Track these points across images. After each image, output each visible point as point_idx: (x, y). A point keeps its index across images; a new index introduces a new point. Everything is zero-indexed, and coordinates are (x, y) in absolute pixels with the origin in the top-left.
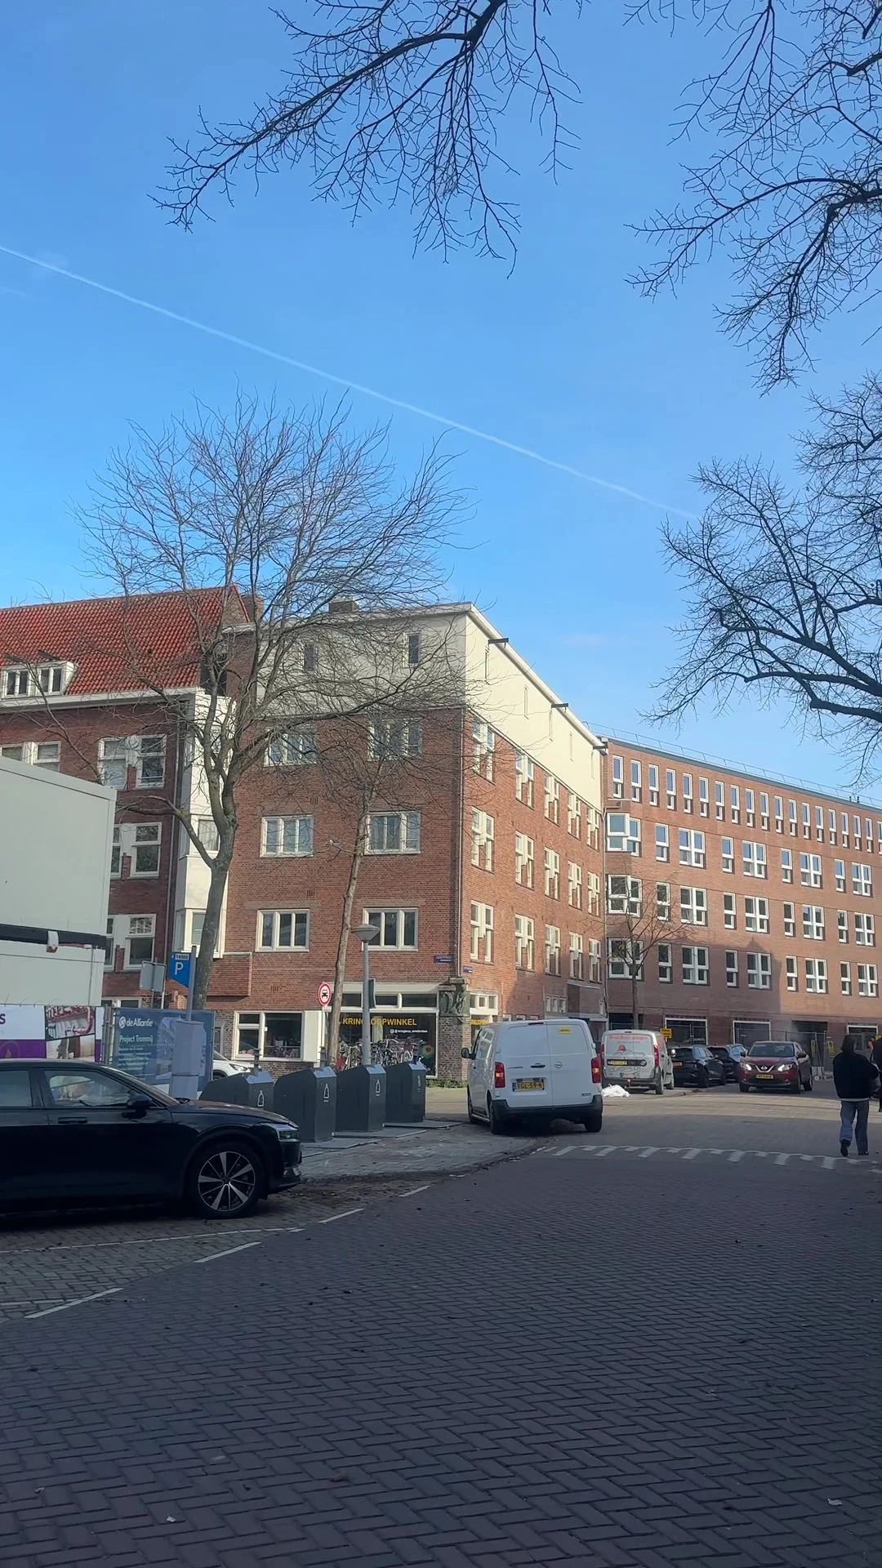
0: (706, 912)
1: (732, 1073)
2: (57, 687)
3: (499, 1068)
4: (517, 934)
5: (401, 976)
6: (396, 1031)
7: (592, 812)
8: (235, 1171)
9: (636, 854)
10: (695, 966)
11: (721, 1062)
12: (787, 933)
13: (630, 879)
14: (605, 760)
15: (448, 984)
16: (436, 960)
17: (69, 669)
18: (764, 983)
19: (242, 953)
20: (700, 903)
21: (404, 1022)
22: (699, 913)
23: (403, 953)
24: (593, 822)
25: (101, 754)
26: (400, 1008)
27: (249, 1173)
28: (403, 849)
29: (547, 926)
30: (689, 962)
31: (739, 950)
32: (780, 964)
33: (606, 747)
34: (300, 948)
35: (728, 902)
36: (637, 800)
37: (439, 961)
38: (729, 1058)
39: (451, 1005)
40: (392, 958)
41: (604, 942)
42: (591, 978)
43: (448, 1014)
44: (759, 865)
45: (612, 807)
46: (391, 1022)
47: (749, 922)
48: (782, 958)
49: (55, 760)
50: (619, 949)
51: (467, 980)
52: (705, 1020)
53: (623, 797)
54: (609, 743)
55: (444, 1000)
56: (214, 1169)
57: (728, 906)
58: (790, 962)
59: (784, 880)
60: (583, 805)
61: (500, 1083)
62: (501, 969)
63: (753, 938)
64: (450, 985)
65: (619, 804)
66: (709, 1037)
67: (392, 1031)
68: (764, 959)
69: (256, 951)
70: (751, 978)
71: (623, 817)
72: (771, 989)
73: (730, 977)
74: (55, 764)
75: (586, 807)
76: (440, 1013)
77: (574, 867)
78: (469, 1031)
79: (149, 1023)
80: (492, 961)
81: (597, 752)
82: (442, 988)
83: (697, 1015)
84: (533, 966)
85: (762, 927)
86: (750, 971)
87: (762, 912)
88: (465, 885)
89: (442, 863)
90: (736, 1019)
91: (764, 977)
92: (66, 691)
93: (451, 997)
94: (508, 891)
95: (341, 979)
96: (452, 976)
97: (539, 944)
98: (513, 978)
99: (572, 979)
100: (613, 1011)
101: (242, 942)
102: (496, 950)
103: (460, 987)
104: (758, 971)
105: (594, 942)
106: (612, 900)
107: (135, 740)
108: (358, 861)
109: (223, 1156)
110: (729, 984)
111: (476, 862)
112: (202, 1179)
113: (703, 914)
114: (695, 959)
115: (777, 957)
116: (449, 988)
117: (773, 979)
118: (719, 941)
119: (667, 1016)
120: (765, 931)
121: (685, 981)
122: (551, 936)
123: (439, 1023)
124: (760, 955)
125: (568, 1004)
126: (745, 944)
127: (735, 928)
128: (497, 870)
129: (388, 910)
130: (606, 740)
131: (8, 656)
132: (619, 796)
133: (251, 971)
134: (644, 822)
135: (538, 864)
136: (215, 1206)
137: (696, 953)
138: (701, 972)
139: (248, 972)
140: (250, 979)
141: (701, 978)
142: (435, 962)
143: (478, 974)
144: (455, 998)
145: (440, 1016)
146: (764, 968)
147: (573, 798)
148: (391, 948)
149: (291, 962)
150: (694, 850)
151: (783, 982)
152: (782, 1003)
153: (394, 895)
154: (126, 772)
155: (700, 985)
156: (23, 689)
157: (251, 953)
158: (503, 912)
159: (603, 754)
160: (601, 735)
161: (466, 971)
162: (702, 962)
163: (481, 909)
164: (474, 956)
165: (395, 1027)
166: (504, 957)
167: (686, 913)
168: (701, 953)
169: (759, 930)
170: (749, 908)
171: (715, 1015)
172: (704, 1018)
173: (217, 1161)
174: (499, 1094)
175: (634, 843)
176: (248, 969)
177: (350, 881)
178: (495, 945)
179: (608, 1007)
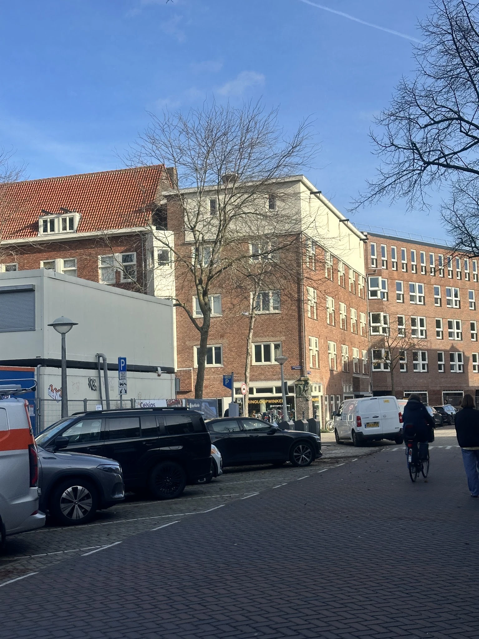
0: (426, 330)
1: (446, 420)
2: (71, 227)
3: (358, 419)
4: (329, 352)
5: (275, 377)
6: (273, 406)
7: (361, 277)
8: (305, 451)
9: (385, 299)
10: (420, 362)
11: (440, 415)
12: (472, 340)
13: (382, 314)
14: (366, 246)
15: (300, 380)
16: (293, 369)
17: (77, 217)
18: (460, 369)
19: (187, 369)
20: (422, 325)
21: (277, 401)
22: (422, 331)
23: (275, 365)
24: (361, 282)
25: (100, 265)
26: (275, 394)
27: (309, 452)
28: (272, 311)
29: (342, 345)
30: (417, 360)
31: (445, 351)
32: (469, 358)
33: (367, 239)
34: (218, 365)
35: (438, 324)
36: (385, 267)
37: (294, 369)
38: (444, 412)
39: (302, 391)
40: (269, 368)
41: (369, 351)
42: (363, 373)
43: (300, 396)
44: (456, 301)
45: (370, 273)
46: (270, 401)
47: (451, 334)
48: (469, 355)
49: (74, 268)
50: (378, 355)
51: (310, 378)
52: (427, 392)
53: (377, 267)
54: (368, 236)
55: (298, 389)
56: (298, 451)
57: (438, 326)
58: (474, 356)
59: (471, 308)
60: (356, 274)
61: (359, 425)
62: (323, 371)
63: (452, 344)
64: (301, 381)
65: (375, 271)
66: (429, 402)
67: (271, 406)
68: (459, 355)
69: (195, 367)
70: (452, 367)
71: (378, 278)
72: (464, 372)
73: (440, 367)
74: (74, 270)
75: (357, 274)
76: (296, 396)
77: (353, 311)
78: (312, 404)
79: (198, 406)
80: (319, 367)
81: (362, 242)
82: (297, 383)
83: (422, 389)
84: (337, 368)
85: (458, 337)
86: (451, 363)
87: (458, 328)
88: (306, 328)
89: (293, 317)
90: (444, 391)
91: (460, 366)
92: (77, 230)
93: (302, 387)
94: (324, 329)
95: (248, 380)
96: (302, 377)
97: (338, 356)
98: (328, 375)
99: (354, 373)
100: (375, 390)
101: (186, 363)
102: (320, 362)
103: (306, 382)
104: (456, 363)
105: (365, 352)
106: (373, 327)
107: (119, 256)
108: (253, 320)
109: (301, 446)
110: (440, 371)
111: (309, 315)
112: (295, 454)
113: (424, 332)
114: (420, 357)
115: (466, 354)
116: (300, 383)
117: (464, 367)
118: (434, 347)
119: (406, 391)
120: (460, 339)
121: (415, 371)
122: (344, 351)
123: (296, 401)
124: (457, 353)
125: (353, 388)
126: (448, 348)
127: (443, 339)
128: (319, 318)
129: (265, 343)
130: (366, 234)
131: (43, 211)
132: (374, 266)
133: (192, 378)
134: (390, 281)
135: (337, 311)
136: (300, 462)
137: (421, 354)
138: (424, 365)
139: (191, 379)
140: (192, 382)
141: (424, 368)
142: (292, 369)
143: (314, 374)
144: (304, 388)
145: (296, 397)
146: (460, 360)
147: (351, 271)
148: (268, 363)
149: (214, 372)
150: (418, 295)
151: (470, 368)
152: (470, 380)
153: (268, 335)
154: (115, 274)
155: (423, 372)
156: (52, 229)
157: (192, 369)
158: (322, 340)
159: (365, 242)
160: (363, 231)
161: (308, 373)
162: (424, 359)
163: (313, 340)
164: (311, 365)
165: (272, 404)
166: (324, 365)
167: (414, 332)
168: (423, 354)
169: (456, 339)
170: (450, 326)
171: (431, 389)
172: (426, 391)
173: (299, 448)
174: (358, 430)
175: (384, 293)
176: (191, 377)
177: (250, 330)
178: (320, 358)
179: (373, 388)
